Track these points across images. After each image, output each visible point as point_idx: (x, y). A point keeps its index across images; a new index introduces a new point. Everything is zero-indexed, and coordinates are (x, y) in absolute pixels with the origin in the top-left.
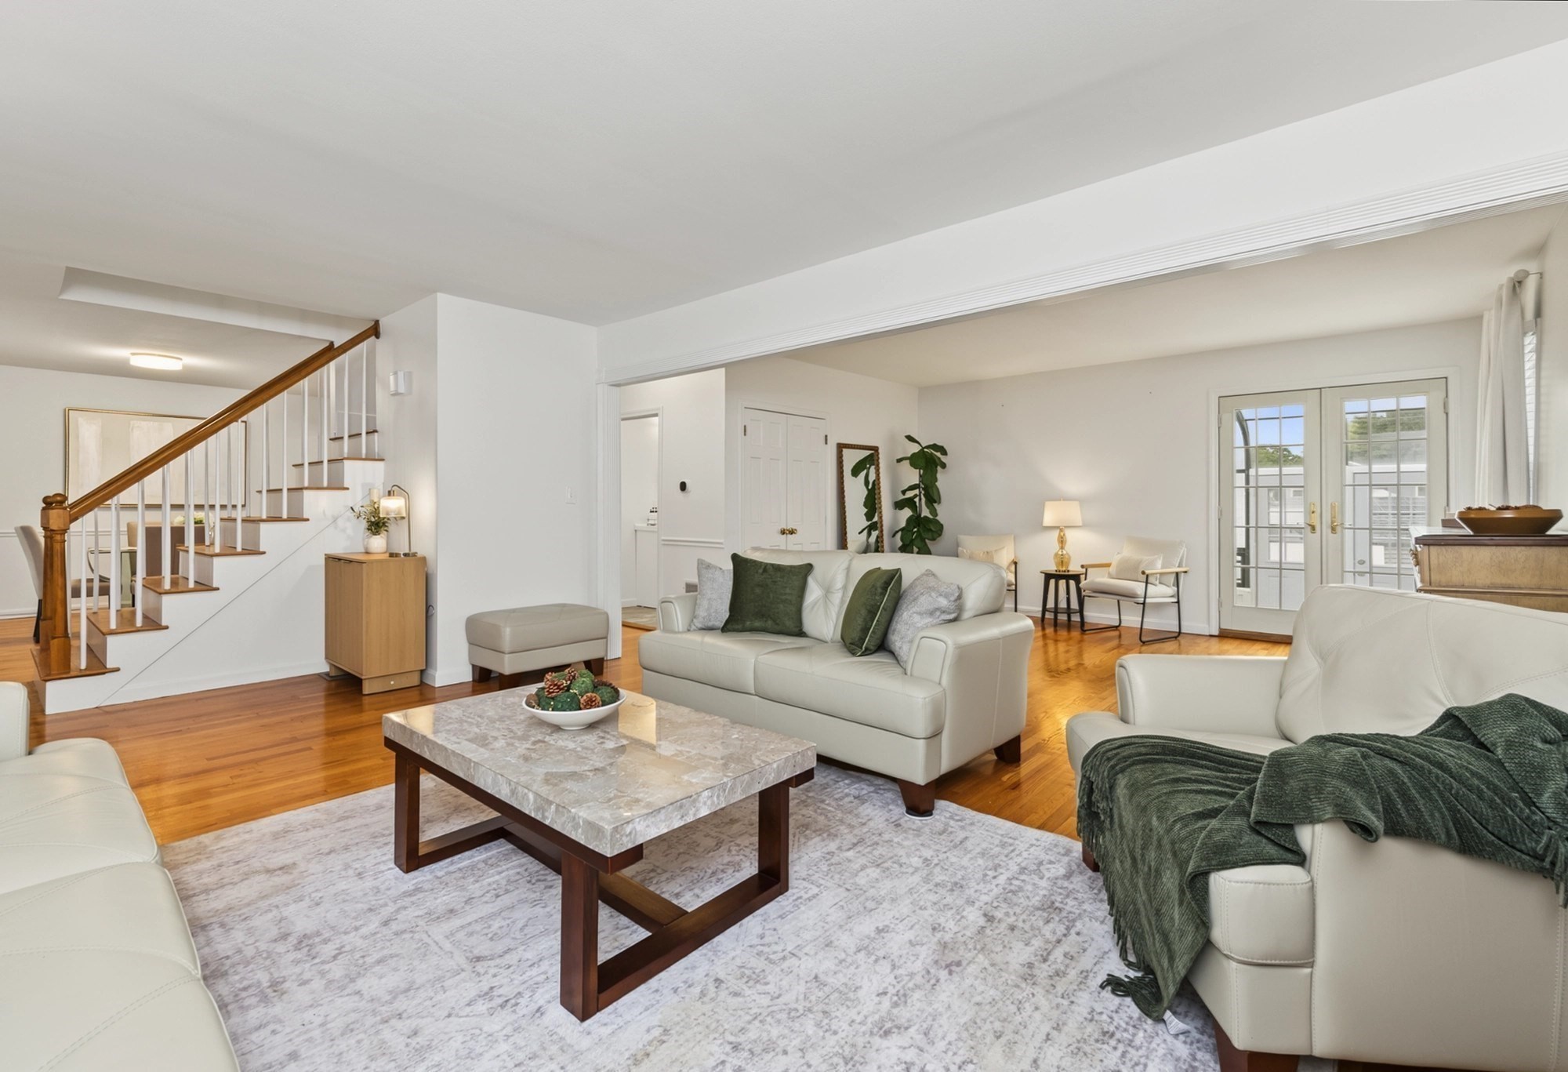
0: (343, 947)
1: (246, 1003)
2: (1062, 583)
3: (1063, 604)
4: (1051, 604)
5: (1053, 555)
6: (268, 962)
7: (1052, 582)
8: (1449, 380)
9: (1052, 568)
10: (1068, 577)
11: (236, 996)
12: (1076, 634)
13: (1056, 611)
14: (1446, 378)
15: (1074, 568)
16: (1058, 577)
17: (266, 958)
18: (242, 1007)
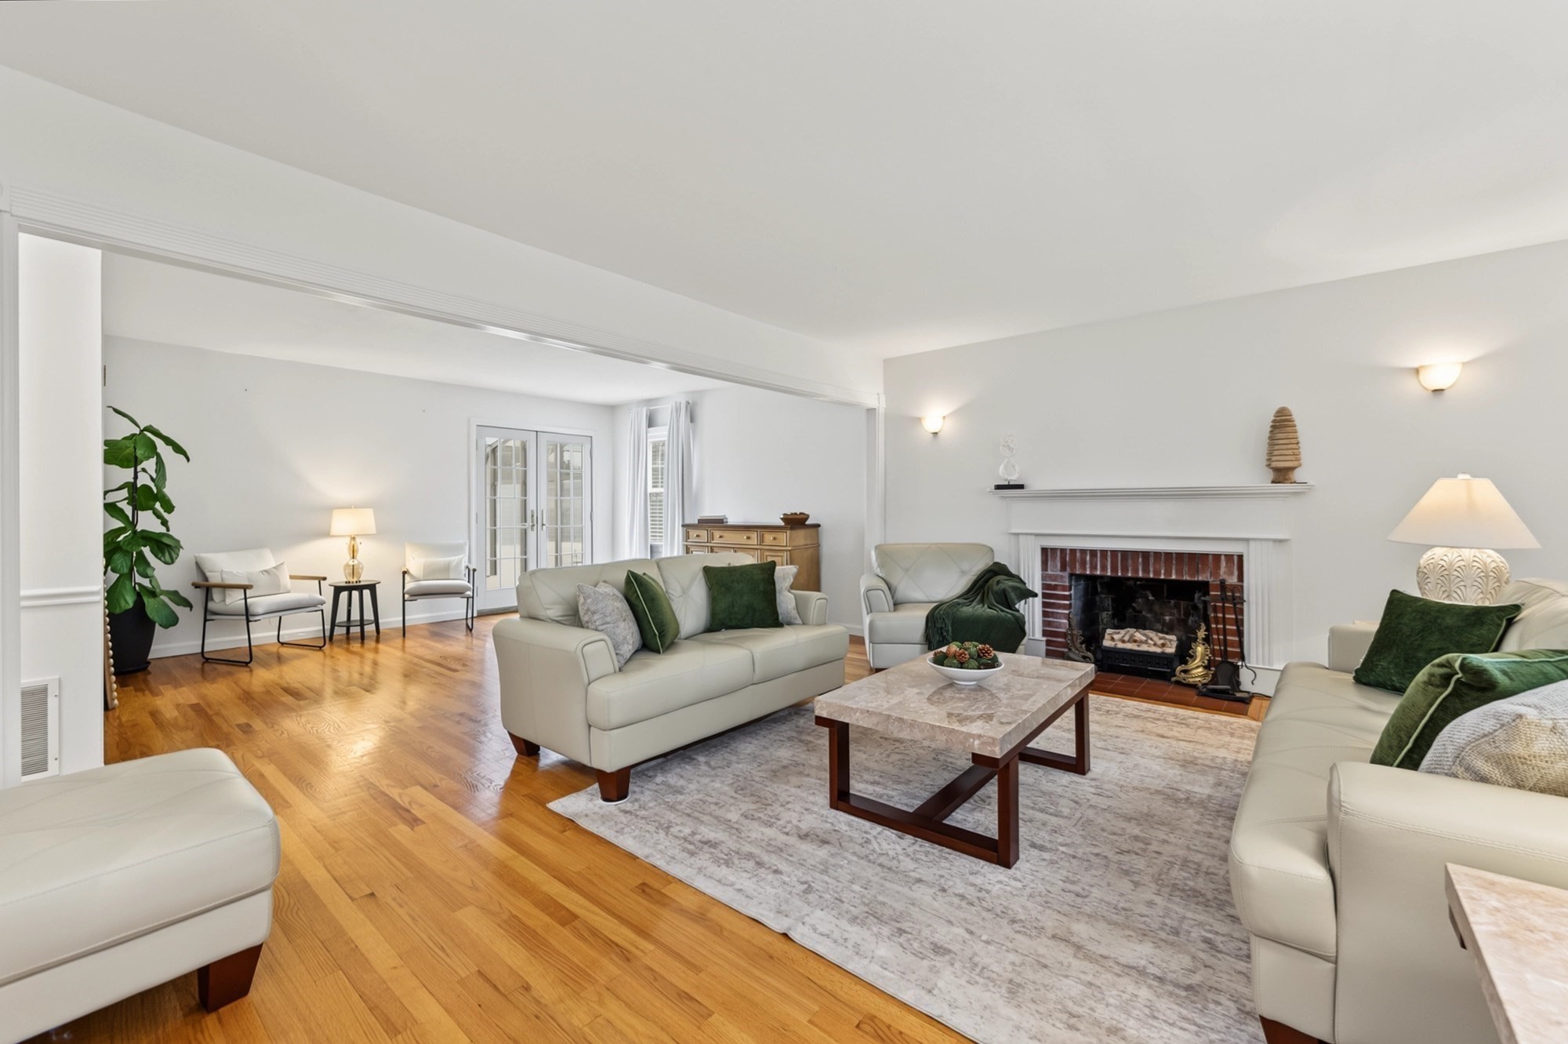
0: (1118, 853)
1: (1195, 866)
2: (355, 594)
3: (355, 616)
4: (342, 617)
5: (342, 567)
6: (1163, 877)
7: (344, 595)
8: (594, 439)
9: (341, 579)
10: (360, 588)
11: (1197, 873)
12: (370, 644)
13: (348, 624)
14: (591, 437)
15: (365, 578)
16: (350, 589)
17: (1162, 880)
18: (1199, 866)
